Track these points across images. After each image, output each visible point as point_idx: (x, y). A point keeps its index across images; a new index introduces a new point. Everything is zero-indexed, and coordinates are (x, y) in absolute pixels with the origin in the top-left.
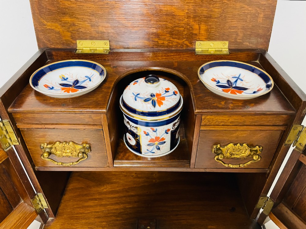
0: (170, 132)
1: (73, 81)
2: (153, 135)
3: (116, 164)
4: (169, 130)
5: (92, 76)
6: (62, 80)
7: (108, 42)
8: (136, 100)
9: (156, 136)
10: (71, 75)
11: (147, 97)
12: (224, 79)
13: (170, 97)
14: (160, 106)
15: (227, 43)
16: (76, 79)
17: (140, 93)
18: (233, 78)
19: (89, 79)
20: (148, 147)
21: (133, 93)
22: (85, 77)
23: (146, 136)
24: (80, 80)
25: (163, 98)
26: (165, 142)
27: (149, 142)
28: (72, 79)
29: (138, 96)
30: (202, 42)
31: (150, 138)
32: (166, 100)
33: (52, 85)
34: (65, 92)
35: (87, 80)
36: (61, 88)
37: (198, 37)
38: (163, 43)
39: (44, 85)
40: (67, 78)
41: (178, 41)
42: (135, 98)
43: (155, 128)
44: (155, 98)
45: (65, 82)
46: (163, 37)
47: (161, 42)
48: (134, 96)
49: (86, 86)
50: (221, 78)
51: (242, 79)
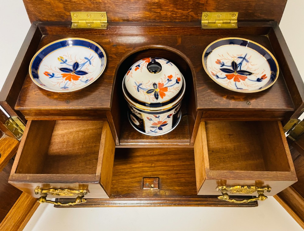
0: (172, 117)
1: (72, 64)
2: (156, 120)
3: (122, 143)
4: (171, 115)
5: (91, 58)
6: (61, 63)
7: (106, 14)
8: (139, 91)
9: (159, 121)
10: (70, 56)
11: (150, 88)
12: (229, 59)
13: (173, 87)
14: (162, 98)
15: (237, 14)
16: (75, 62)
17: (142, 83)
18: (238, 59)
19: (89, 61)
20: (151, 128)
21: (135, 82)
22: (85, 58)
23: (149, 121)
24: (80, 62)
25: (166, 89)
26: (167, 124)
27: (152, 125)
28: (72, 61)
29: (141, 86)
30: (208, 13)
31: (153, 122)
32: (168, 91)
33: (52, 71)
34: (66, 79)
35: (86, 62)
36: (62, 74)
37: (205, 8)
38: (166, 15)
39: (44, 73)
40: (66, 60)
41: (182, 11)
42: (138, 88)
43: (157, 115)
44: (158, 90)
45: (64, 66)
46: (166, 8)
47: (163, 13)
48: (137, 87)
49: (86, 71)
50: (227, 58)
51: (248, 60)
